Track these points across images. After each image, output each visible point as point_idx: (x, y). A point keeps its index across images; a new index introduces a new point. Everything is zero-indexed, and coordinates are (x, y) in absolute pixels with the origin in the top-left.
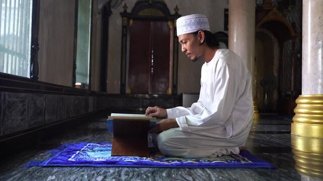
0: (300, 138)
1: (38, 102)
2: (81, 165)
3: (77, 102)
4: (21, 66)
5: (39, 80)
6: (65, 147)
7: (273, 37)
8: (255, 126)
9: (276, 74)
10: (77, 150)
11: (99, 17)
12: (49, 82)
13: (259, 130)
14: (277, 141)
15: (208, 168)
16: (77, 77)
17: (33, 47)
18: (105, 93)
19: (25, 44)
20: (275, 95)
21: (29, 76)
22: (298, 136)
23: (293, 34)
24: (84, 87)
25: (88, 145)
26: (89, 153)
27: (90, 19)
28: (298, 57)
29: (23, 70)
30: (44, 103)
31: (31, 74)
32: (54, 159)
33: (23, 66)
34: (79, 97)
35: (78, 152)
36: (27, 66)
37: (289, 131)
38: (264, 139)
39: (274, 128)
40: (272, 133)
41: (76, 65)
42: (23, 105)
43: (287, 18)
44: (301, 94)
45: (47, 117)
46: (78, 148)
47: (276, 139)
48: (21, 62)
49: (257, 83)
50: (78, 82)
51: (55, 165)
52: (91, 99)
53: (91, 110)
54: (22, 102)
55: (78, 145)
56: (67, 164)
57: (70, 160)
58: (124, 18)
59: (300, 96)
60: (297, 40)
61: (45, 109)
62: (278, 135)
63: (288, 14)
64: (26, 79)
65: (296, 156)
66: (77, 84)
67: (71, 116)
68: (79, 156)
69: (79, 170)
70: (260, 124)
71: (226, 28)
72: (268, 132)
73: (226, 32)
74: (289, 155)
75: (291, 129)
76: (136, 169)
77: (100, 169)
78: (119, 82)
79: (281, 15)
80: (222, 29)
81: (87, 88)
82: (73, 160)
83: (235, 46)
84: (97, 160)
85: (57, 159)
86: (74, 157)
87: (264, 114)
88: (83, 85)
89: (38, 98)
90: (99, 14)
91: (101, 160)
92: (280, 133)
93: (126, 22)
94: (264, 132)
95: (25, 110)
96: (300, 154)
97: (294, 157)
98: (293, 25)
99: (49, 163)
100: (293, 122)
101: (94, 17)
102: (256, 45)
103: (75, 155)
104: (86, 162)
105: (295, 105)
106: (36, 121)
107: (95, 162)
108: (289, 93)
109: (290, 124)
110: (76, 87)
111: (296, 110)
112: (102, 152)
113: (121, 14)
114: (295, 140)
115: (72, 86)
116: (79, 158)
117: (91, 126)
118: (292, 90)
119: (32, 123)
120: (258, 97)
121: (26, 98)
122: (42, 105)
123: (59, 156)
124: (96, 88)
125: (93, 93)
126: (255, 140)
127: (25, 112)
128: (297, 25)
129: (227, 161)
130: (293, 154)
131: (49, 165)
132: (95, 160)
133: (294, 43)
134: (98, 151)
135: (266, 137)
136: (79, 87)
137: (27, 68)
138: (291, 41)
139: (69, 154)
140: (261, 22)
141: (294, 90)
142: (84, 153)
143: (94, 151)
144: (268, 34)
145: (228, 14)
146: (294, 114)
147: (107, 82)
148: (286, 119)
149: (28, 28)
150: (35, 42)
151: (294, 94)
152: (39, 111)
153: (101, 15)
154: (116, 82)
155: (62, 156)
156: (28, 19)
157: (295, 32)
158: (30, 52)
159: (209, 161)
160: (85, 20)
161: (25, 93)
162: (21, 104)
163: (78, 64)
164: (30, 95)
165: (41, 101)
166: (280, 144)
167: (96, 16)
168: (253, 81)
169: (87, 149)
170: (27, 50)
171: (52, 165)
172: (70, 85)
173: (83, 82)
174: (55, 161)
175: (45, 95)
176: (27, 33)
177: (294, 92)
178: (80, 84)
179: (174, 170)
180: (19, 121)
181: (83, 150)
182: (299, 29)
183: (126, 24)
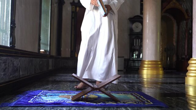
0: (191, 87)
1: (15, 63)
2: (37, 105)
3: (41, 62)
4: (4, 38)
5: (16, 48)
6: (27, 93)
7: (173, 19)
8: (161, 79)
9: (175, 44)
10: (35, 95)
11: (56, 5)
12: (23, 49)
13: (163, 82)
14: (176, 89)
15: (130, 107)
16: (42, 46)
17: (12, 25)
18: (60, 57)
19: (6, 24)
20: (175, 59)
21: (9, 46)
22: (190, 85)
23: (186, 17)
24: (46, 53)
25: (42, 92)
26: (43, 97)
27: (50, 7)
28: (189, 32)
29: (5, 41)
30: (19, 64)
31: (10, 44)
32: (19, 101)
33: (5, 38)
34: (43, 59)
35: (35, 96)
36: (8, 39)
37: (184, 82)
38: (167, 88)
39: (174, 81)
40: (172, 83)
41: (40, 38)
42: (5, 65)
43: (182, 6)
44: (192, 57)
45: (21, 73)
46: (35, 94)
47: (175, 88)
48: (4, 36)
49: (162, 50)
50: (42, 49)
51: (19, 105)
52: (50, 61)
53: (50, 68)
54: (4, 62)
55: (36, 92)
56: (27, 105)
57: (29, 102)
58: (73, 6)
59: (191, 59)
60: (189, 21)
61: (20, 68)
62: (176, 85)
63: (183, 4)
64: (6, 47)
65: (189, 99)
66: (41, 51)
67: (37, 72)
68: (36, 99)
69: (42, 109)
70: (164, 78)
71: (142, 13)
72: (170, 83)
73: (141, 15)
74: (184, 99)
75: (185, 81)
76: (81, 108)
77: (57, 108)
78: (70, 50)
79: (178, 4)
80: (138, 13)
81: (48, 53)
82: (32, 102)
83: (148, 25)
84: (48, 102)
85: (20, 101)
86: (32, 100)
87: (167, 71)
88: (46, 51)
89: (15, 60)
90: (56, 3)
91: (51, 102)
92: (177, 83)
93: (74, 9)
94: (167, 83)
95: (6, 68)
96: (191, 98)
97: (187, 99)
98: (187, 11)
99: (15, 104)
100: (186, 76)
101: (53, 6)
102: (162, 24)
103: (33, 98)
104: (40, 103)
105: (188, 65)
106: (14, 75)
107: (47, 103)
108: (184, 56)
109: (185, 78)
110: (41, 53)
111: (188, 68)
112: (52, 97)
113: (71, 3)
114: (188, 88)
115: (38, 52)
116: (36, 100)
117: (51, 79)
118: (186, 55)
119: (11, 76)
120: (163, 59)
121: (7, 60)
122: (18, 65)
123: (22, 99)
124: (54, 53)
125: (52, 57)
126: (161, 89)
127: (6, 70)
128: (189, 11)
129: (136, 103)
130: (187, 98)
131: (15, 105)
132: (46, 102)
133: (187, 23)
134: (49, 96)
135: (169, 87)
136: (42, 53)
137: (8, 40)
138: (185, 22)
139: (29, 98)
140: (165, 9)
141: (187, 55)
142: (40, 97)
143: (46, 96)
144: (170, 17)
145: (143, 4)
146: (187, 71)
147: (62, 49)
148: (181, 74)
149: (8, 13)
150: (13, 22)
151: (187, 57)
152: (16, 68)
153: (57, 4)
154: (67, 49)
155: (24, 99)
156: (8, 7)
157: (188, 15)
158: (9, 29)
159: (124, 102)
160: (47, 7)
161: (6, 56)
162: (4, 64)
163: (42, 37)
164: (10, 58)
165: (17, 62)
166: (178, 91)
167: (54, 5)
168: (160, 49)
169: (42, 94)
170: (7, 28)
171: (17, 105)
172: (36, 51)
173: (45, 49)
174: (19, 103)
175: (20, 58)
176: (7, 16)
177: (187, 56)
178: (43, 51)
179: (106, 108)
180: (2, 76)
181: (39, 95)
182: (191, 14)
183: (74, 10)
